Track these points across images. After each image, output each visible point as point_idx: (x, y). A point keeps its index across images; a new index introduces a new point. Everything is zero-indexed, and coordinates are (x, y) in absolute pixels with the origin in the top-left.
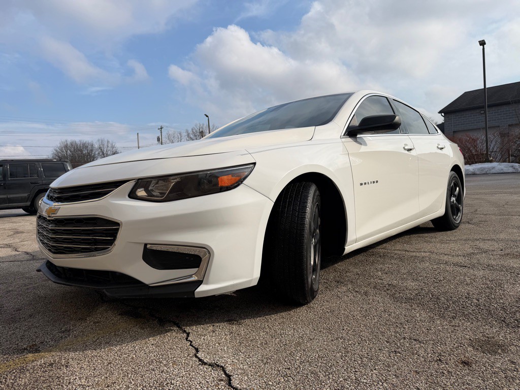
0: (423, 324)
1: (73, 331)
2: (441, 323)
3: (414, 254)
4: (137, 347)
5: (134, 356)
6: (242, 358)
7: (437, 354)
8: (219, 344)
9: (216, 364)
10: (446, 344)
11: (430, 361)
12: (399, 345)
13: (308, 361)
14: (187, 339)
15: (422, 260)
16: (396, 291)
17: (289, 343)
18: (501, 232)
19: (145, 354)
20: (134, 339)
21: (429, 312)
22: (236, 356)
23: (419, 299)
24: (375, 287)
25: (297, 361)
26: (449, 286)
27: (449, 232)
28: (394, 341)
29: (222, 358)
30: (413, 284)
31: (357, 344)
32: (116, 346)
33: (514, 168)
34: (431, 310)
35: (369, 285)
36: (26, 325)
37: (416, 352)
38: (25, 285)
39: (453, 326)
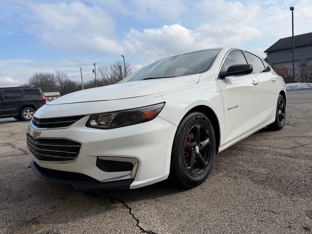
0: (274, 199)
1: (58, 208)
2: (285, 199)
3: (259, 148)
4: (100, 219)
5: (99, 226)
6: (167, 227)
7: (287, 222)
8: (151, 216)
9: (151, 232)
10: (291, 214)
11: (284, 227)
12: (263, 216)
13: (209, 229)
14: (130, 212)
15: (265, 152)
16: (254, 175)
17: (194, 215)
18: (309, 131)
19: (106, 224)
20: (97, 213)
21: (277, 191)
22: (163, 225)
23: (269, 182)
24: (240, 173)
25: (202, 229)
26: (286, 172)
27: (278, 132)
28: (259, 213)
29: (154, 227)
30: (263, 170)
31: (237, 216)
32: (86, 218)
33: (310, 86)
34: (278, 190)
35: (236, 171)
36: (27, 203)
37: (274, 220)
38: (23, 173)
39: (293, 201)
